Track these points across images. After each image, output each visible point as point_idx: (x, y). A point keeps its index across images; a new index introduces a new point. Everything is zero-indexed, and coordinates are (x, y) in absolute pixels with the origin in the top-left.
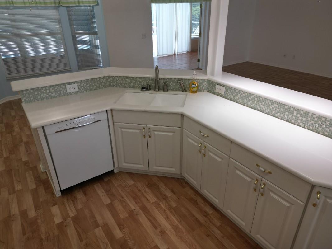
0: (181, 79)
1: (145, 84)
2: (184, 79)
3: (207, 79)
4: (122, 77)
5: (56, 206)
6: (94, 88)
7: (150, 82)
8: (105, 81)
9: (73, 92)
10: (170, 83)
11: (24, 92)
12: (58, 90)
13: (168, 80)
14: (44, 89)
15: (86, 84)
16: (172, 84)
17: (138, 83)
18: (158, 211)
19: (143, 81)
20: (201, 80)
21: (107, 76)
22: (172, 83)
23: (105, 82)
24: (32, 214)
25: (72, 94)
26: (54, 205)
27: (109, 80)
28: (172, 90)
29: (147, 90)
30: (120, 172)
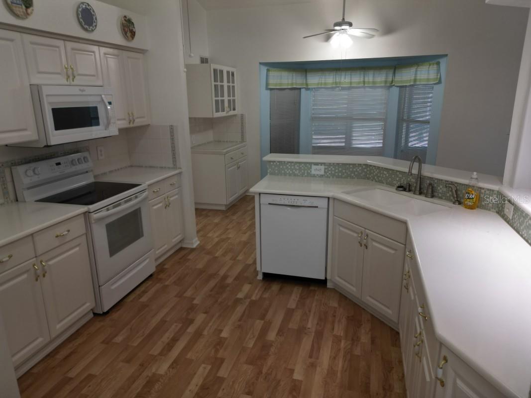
0: (456, 183)
1: (405, 183)
2: (460, 184)
3: (498, 190)
4: (381, 168)
5: (250, 285)
6: (343, 176)
7: (412, 180)
8: (360, 170)
9: (318, 175)
10: (439, 186)
11: (272, 163)
12: (303, 168)
13: (436, 181)
14: (289, 164)
15: (335, 169)
16: (441, 189)
17: (398, 179)
18: (332, 345)
19: (404, 178)
20: (488, 190)
21: (364, 165)
22: (441, 187)
23: (360, 172)
24: (229, 281)
25: (316, 177)
26: (250, 283)
27: (365, 170)
28: (441, 198)
29: (405, 190)
30: (334, 289)
